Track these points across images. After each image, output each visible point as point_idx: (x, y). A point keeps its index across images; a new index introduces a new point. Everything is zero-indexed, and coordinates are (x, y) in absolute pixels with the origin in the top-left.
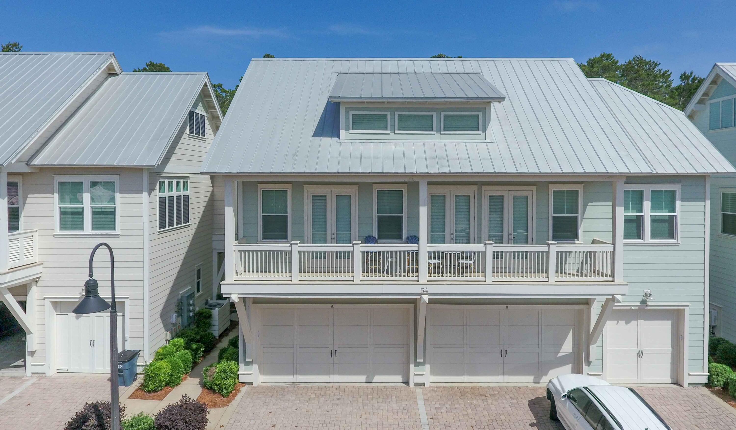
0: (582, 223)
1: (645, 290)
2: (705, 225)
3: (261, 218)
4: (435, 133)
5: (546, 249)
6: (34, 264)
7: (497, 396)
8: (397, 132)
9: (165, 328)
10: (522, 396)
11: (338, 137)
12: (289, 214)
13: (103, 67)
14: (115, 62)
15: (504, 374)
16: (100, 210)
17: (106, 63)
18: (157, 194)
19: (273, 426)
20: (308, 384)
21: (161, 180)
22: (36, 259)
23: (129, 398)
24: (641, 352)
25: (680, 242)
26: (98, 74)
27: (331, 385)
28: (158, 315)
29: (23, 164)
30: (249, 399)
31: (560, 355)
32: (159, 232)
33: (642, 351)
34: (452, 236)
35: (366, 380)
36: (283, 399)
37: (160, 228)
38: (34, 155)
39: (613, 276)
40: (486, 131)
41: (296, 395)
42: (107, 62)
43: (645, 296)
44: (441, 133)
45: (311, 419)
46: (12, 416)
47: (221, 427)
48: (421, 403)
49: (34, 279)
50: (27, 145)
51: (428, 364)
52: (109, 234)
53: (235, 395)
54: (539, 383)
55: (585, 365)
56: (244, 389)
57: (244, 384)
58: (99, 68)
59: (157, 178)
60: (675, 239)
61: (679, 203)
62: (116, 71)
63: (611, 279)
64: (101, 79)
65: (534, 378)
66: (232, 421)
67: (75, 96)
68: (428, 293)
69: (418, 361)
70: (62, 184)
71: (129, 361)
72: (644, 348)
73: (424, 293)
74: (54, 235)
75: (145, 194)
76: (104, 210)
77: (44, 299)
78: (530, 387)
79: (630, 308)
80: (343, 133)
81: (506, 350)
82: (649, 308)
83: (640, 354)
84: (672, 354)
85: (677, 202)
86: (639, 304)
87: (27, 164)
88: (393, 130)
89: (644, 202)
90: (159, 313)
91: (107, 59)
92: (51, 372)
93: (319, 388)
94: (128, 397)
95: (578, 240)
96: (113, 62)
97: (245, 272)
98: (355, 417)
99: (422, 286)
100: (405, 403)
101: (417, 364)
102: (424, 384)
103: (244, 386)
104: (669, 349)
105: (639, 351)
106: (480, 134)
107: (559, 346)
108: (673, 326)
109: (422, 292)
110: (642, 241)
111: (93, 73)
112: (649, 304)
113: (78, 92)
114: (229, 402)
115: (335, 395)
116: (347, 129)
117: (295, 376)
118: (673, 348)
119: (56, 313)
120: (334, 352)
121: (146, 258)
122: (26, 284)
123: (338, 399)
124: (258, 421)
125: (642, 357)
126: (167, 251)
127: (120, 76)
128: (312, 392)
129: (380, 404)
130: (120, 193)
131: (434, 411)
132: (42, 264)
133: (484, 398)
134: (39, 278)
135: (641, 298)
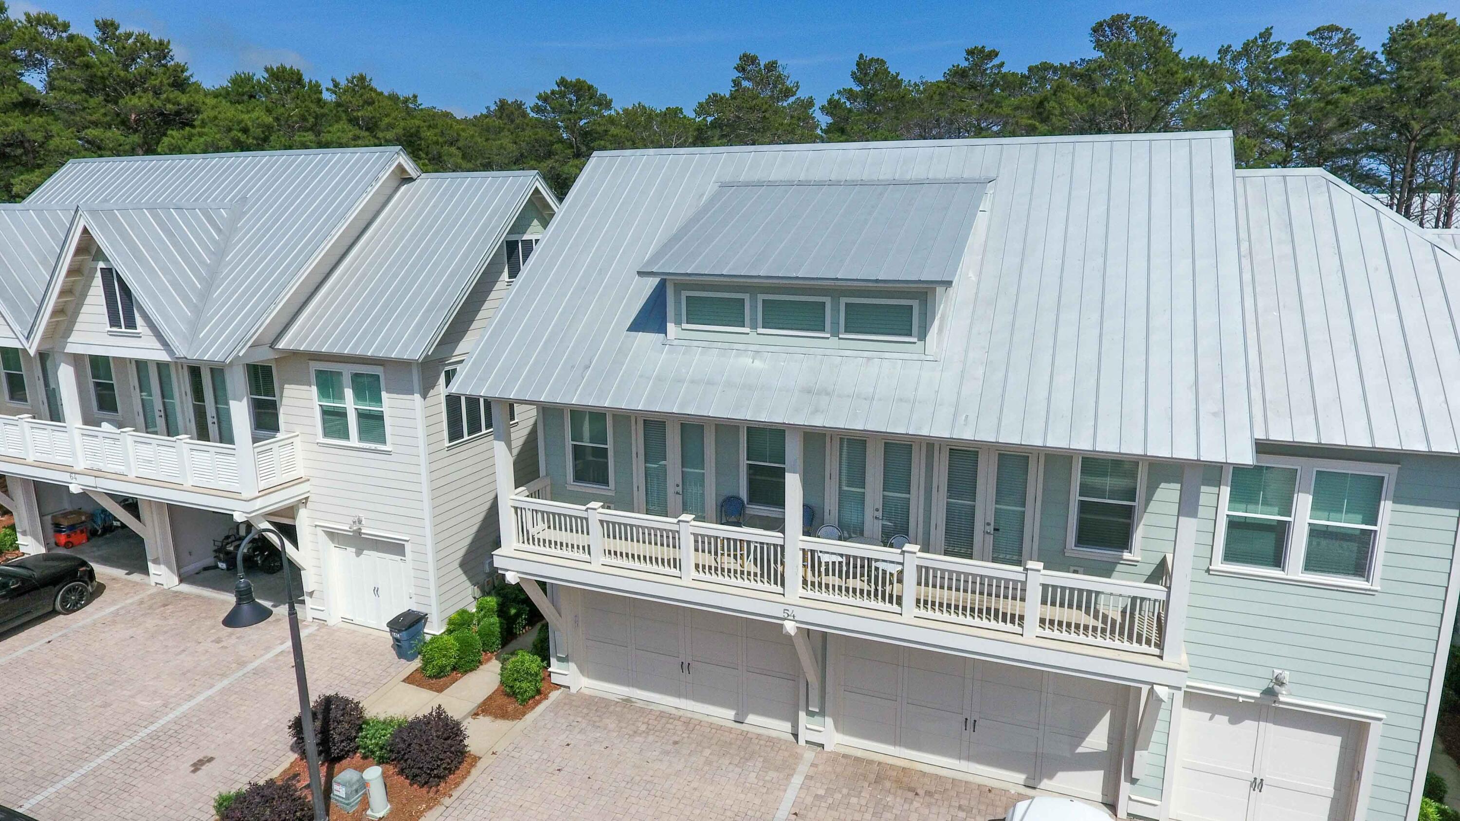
0: (1141, 521)
1: (1276, 671)
2: (1452, 560)
3: (571, 448)
4: (828, 335)
5: (1022, 577)
6: (299, 481)
7: (936, 796)
8: (761, 330)
9: (471, 582)
10: (983, 807)
11: (665, 333)
12: (610, 446)
13: (382, 177)
14: (406, 161)
15: (969, 758)
16: (368, 412)
17: (389, 168)
18: (441, 390)
19: (559, 770)
20: (648, 705)
21: (447, 368)
22: (300, 472)
23: (404, 681)
24: (1258, 781)
25: (1378, 588)
26: (374, 190)
27: (681, 713)
28: (456, 564)
29: (267, 348)
30: (552, 714)
31: (1080, 750)
32: (448, 447)
33: (1262, 780)
34: (876, 514)
35: (735, 717)
36: (597, 724)
37: (451, 440)
38: (281, 332)
39: (1160, 645)
40: (925, 336)
41: (620, 721)
42: (390, 166)
43: (1274, 681)
44: (841, 336)
45: (616, 770)
46: (270, 681)
47: (493, 753)
48: (797, 780)
49: (300, 500)
50: (260, 326)
51: (829, 716)
52: (379, 449)
53: (538, 703)
54: (1034, 788)
55: (1125, 781)
56: (554, 695)
57: (558, 686)
58: (377, 179)
59: (441, 367)
60: (1368, 581)
61: (1386, 507)
62: (410, 175)
63: (1157, 651)
64: (388, 192)
65: (1027, 778)
66: (510, 749)
67: (334, 235)
68: (796, 619)
69: (810, 709)
70: (319, 373)
71: (406, 630)
72: (1267, 776)
73: (789, 618)
74: (317, 443)
75: (417, 396)
76: (372, 413)
77: (316, 526)
78: (1013, 792)
79: (1236, 698)
80: (671, 327)
81: (975, 721)
82: (1281, 706)
83: (1257, 784)
84: (1335, 801)
85: (1382, 503)
86: (1257, 694)
87: (270, 347)
88: (754, 327)
89: (1296, 495)
90: (458, 561)
91: (390, 160)
92: (334, 620)
93: (662, 715)
94: (402, 679)
95: (1130, 552)
96: (403, 162)
97: (549, 527)
98: (681, 781)
99: (787, 607)
100: (772, 774)
101: (811, 714)
102: (822, 746)
103: (558, 689)
104: (1329, 789)
105: (1255, 779)
106: (915, 343)
107: (1081, 737)
108: (1344, 748)
109: (786, 615)
110: (1282, 572)
111: (364, 191)
112: (1282, 698)
113: (340, 228)
114: (524, 714)
115: (674, 734)
116: (678, 322)
117: (631, 688)
118: (1337, 788)
119: (333, 545)
120: (685, 666)
121: (425, 488)
122: (293, 506)
123: (676, 743)
124: (545, 756)
125: (1260, 791)
126: (469, 471)
127: (418, 181)
128: (646, 720)
129: (731, 767)
130: (387, 392)
131: (809, 800)
132: (309, 480)
133: (911, 795)
134: (307, 498)
135: (1265, 684)
